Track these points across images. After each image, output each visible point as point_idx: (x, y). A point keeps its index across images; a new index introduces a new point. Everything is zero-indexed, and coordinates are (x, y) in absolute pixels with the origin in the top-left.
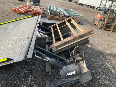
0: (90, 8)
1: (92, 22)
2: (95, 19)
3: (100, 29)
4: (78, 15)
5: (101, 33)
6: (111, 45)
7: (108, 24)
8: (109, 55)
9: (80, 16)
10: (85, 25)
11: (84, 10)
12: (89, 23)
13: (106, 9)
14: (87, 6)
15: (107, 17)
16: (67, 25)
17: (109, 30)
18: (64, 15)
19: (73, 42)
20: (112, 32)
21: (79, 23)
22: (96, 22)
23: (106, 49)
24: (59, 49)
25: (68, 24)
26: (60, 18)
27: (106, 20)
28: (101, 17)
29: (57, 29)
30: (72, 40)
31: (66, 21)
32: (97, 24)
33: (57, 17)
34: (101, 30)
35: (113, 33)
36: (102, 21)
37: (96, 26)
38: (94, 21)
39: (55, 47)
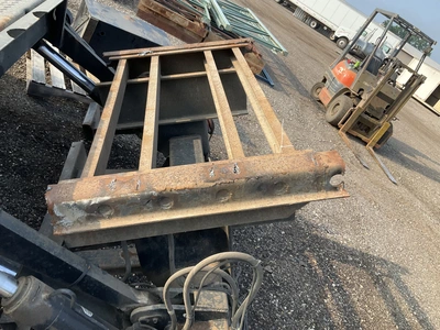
0: (315, 28)
1: (309, 87)
2: (325, 80)
3: (334, 124)
4: (266, 39)
5: (334, 142)
6: (360, 209)
7: (366, 113)
8: (344, 254)
9: (272, 47)
10: (283, 90)
11: (291, 28)
12: (298, 86)
13: (378, 55)
14: (308, 18)
15: (373, 85)
16: (206, 76)
17: (364, 138)
18: (213, 21)
19: (204, 204)
20: (369, 151)
21: (262, 77)
22: (327, 92)
23: (339, 222)
24: (105, 224)
25: (211, 70)
26: (191, 26)
27: (365, 97)
28: (349, 81)
29: (147, 83)
30: (204, 191)
31: (209, 55)
32: (326, 103)
33: (178, 18)
34: (335, 129)
35: (372, 155)
36: (348, 94)
37: (319, 108)
38: (318, 87)
39: (80, 207)
